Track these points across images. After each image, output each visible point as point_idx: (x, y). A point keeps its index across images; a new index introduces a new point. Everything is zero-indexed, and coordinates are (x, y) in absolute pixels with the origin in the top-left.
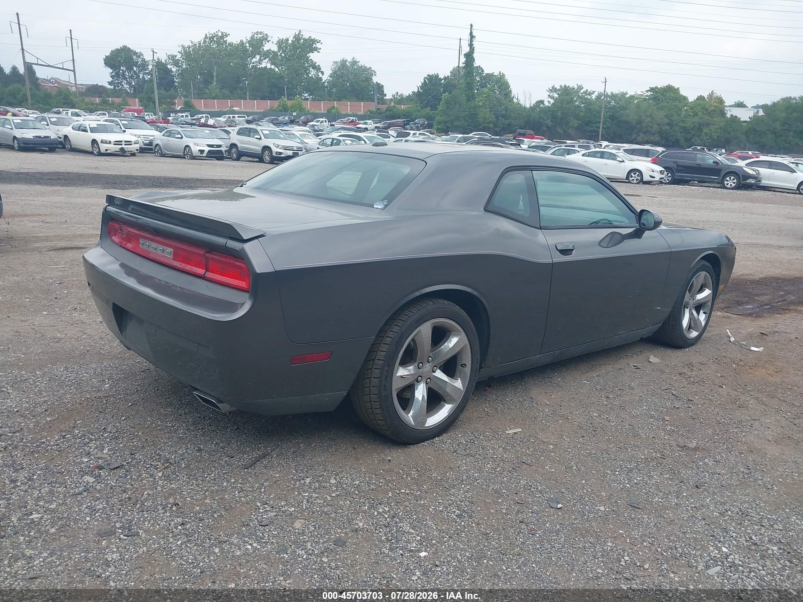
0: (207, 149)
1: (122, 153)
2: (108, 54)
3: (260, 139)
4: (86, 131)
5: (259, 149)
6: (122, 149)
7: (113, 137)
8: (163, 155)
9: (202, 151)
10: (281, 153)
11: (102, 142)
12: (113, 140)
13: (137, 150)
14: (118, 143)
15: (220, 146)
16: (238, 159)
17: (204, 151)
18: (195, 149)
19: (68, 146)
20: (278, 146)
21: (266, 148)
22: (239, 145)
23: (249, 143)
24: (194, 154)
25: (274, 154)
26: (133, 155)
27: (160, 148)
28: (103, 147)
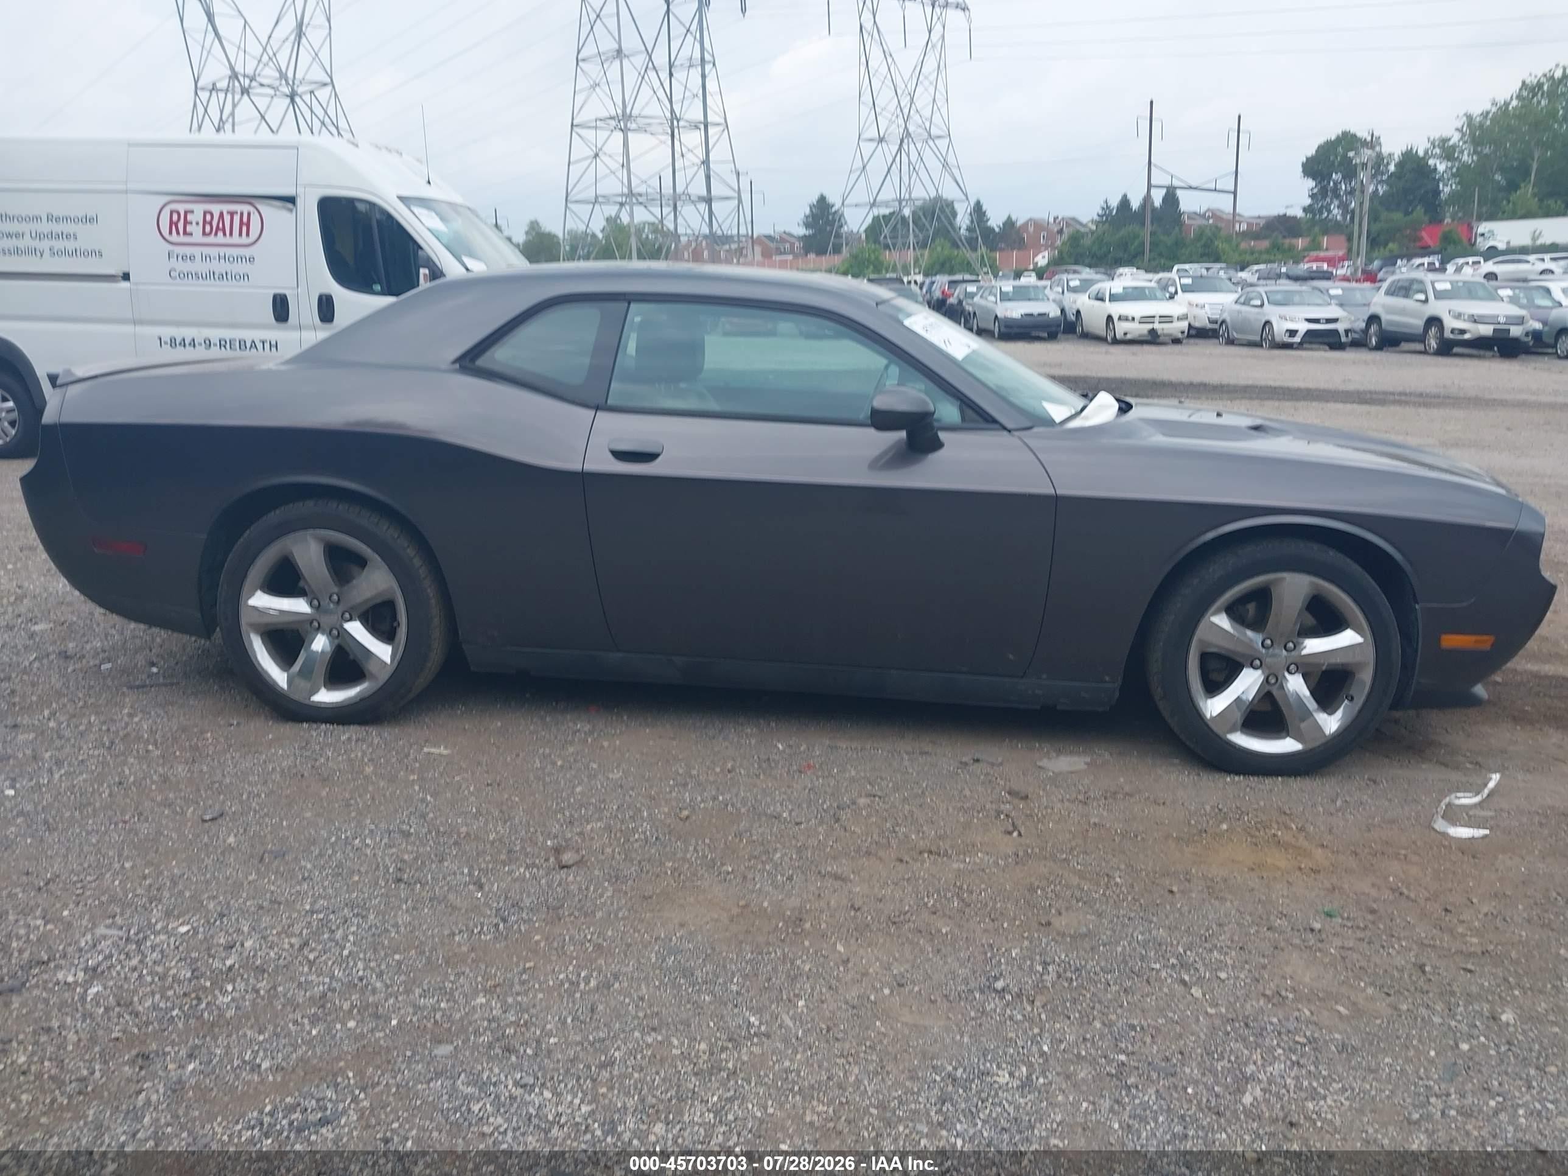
0: (1303, 327)
1: (1153, 339)
2: (1311, 151)
3: (1426, 301)
4: (1102, 300)
5: (1419, 323)
6: (1153, 332)
7: (1137, 309)
8: (1231, 342)
9: (1292, 333)
10: (1463, 332)
11: (1120, 318)
12: (1137, 316)
13: (1183, 332)
14: (1147, 319)
15: (1335, 320)
16: (1379, 347)
17: (1296, 331)
18: (1280, 327)
19: (1079, 329)
20: (1458, 316)
21: (1434, 321)
22: (1385, 317)
23: (1403, 312)
24: (1278, 339)
25: (1448, 334)
26: (1176, 341)
27: (1227, 327)
28: (1121, 328)
